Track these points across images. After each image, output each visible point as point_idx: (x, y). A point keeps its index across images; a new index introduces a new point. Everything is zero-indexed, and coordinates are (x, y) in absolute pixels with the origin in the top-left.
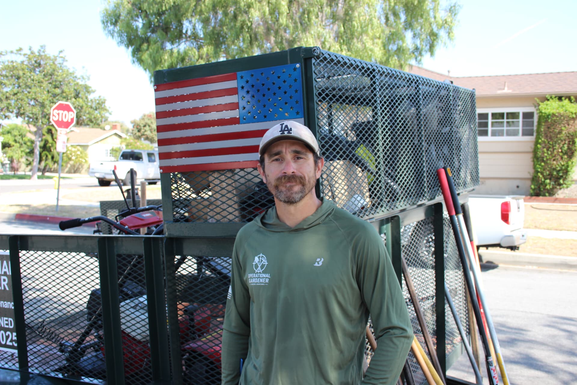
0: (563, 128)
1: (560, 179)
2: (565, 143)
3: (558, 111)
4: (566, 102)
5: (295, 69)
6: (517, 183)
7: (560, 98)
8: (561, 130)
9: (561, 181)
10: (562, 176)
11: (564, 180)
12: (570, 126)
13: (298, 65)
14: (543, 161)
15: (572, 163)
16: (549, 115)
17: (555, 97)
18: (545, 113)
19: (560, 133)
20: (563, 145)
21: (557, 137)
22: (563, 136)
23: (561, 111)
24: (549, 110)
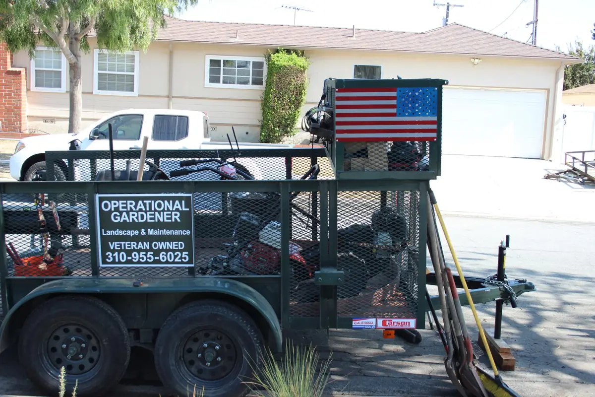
0: (292, 80)
1: (287, 127)
2: (294, 94)
3: (289, 64)
4: (294, 55)
5: (434, 90)
6: (247, 129)
7: (288, 51)
8: (291, 81)
9: (289, 129)
10: (289, 124)
11: (291, 128)
12: (298, 79)
13: (436, 89)
14: (274, 110)
15: (298, 112)
16: (281, 67)
17: (284, 50)
18: (278, 65)
19: (289, 84)
20: (292, 95)
21: (287, 88)
22: (292, 87)
23: (291, 64)
24: (281, 63)
